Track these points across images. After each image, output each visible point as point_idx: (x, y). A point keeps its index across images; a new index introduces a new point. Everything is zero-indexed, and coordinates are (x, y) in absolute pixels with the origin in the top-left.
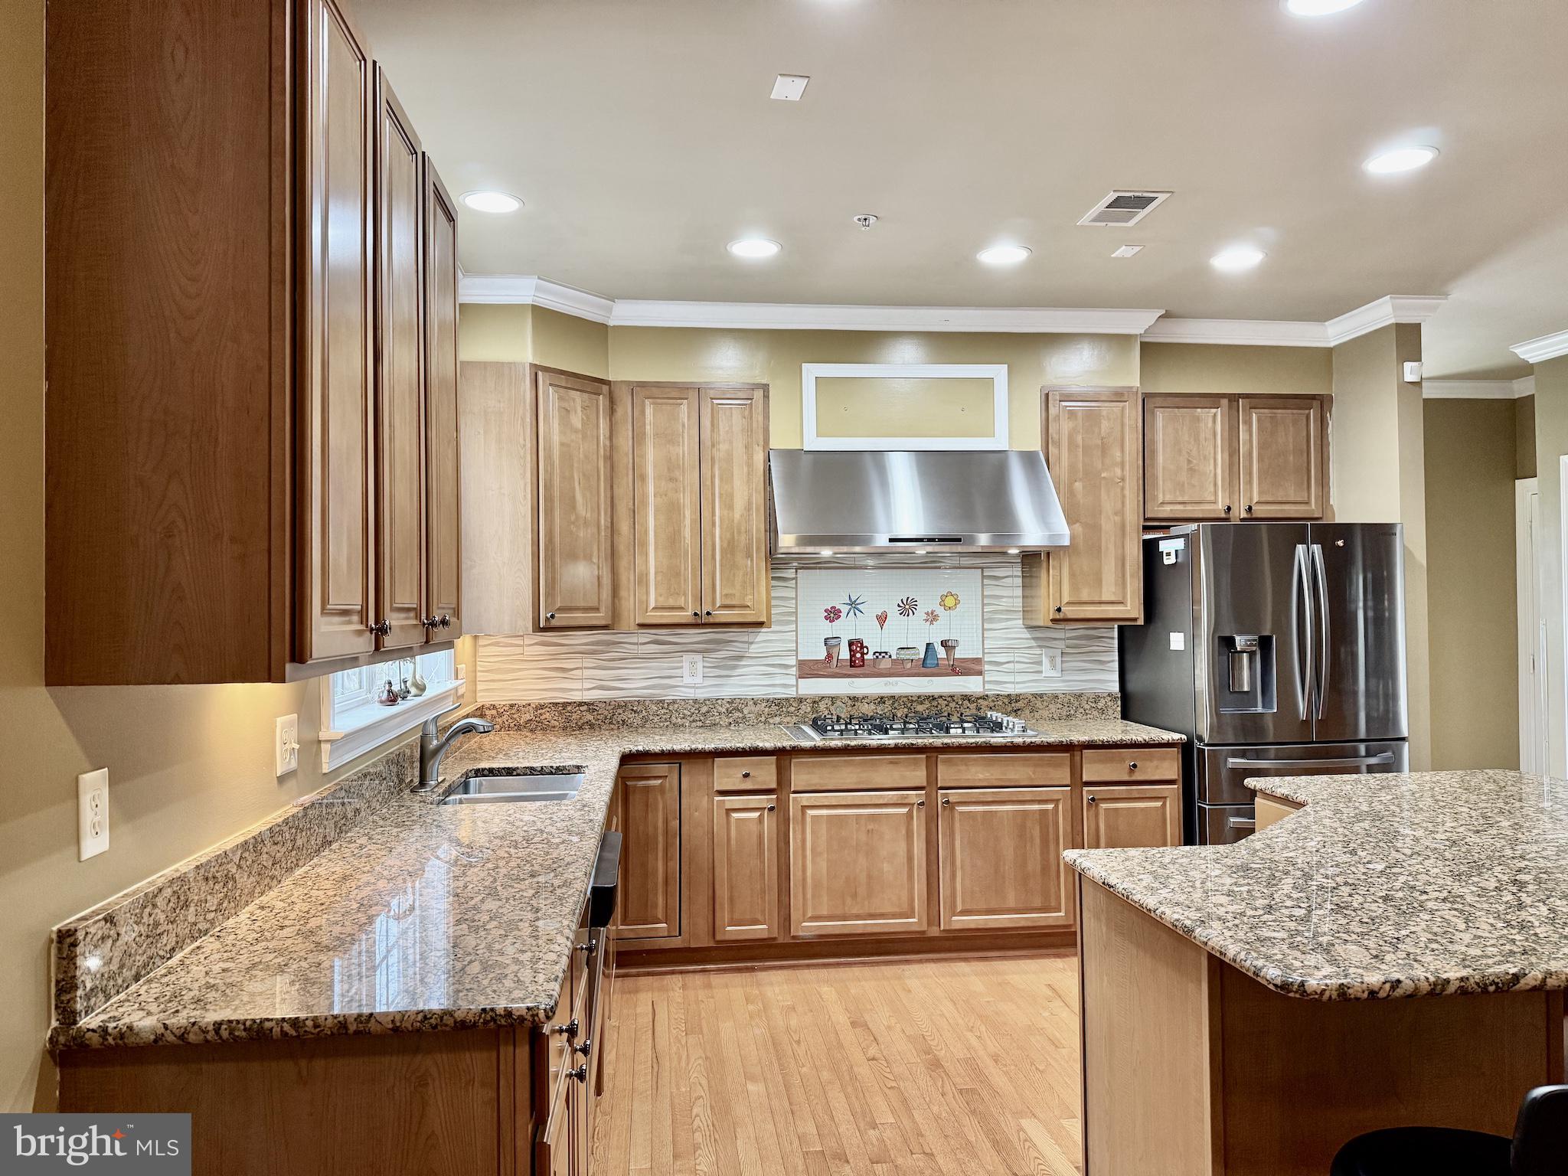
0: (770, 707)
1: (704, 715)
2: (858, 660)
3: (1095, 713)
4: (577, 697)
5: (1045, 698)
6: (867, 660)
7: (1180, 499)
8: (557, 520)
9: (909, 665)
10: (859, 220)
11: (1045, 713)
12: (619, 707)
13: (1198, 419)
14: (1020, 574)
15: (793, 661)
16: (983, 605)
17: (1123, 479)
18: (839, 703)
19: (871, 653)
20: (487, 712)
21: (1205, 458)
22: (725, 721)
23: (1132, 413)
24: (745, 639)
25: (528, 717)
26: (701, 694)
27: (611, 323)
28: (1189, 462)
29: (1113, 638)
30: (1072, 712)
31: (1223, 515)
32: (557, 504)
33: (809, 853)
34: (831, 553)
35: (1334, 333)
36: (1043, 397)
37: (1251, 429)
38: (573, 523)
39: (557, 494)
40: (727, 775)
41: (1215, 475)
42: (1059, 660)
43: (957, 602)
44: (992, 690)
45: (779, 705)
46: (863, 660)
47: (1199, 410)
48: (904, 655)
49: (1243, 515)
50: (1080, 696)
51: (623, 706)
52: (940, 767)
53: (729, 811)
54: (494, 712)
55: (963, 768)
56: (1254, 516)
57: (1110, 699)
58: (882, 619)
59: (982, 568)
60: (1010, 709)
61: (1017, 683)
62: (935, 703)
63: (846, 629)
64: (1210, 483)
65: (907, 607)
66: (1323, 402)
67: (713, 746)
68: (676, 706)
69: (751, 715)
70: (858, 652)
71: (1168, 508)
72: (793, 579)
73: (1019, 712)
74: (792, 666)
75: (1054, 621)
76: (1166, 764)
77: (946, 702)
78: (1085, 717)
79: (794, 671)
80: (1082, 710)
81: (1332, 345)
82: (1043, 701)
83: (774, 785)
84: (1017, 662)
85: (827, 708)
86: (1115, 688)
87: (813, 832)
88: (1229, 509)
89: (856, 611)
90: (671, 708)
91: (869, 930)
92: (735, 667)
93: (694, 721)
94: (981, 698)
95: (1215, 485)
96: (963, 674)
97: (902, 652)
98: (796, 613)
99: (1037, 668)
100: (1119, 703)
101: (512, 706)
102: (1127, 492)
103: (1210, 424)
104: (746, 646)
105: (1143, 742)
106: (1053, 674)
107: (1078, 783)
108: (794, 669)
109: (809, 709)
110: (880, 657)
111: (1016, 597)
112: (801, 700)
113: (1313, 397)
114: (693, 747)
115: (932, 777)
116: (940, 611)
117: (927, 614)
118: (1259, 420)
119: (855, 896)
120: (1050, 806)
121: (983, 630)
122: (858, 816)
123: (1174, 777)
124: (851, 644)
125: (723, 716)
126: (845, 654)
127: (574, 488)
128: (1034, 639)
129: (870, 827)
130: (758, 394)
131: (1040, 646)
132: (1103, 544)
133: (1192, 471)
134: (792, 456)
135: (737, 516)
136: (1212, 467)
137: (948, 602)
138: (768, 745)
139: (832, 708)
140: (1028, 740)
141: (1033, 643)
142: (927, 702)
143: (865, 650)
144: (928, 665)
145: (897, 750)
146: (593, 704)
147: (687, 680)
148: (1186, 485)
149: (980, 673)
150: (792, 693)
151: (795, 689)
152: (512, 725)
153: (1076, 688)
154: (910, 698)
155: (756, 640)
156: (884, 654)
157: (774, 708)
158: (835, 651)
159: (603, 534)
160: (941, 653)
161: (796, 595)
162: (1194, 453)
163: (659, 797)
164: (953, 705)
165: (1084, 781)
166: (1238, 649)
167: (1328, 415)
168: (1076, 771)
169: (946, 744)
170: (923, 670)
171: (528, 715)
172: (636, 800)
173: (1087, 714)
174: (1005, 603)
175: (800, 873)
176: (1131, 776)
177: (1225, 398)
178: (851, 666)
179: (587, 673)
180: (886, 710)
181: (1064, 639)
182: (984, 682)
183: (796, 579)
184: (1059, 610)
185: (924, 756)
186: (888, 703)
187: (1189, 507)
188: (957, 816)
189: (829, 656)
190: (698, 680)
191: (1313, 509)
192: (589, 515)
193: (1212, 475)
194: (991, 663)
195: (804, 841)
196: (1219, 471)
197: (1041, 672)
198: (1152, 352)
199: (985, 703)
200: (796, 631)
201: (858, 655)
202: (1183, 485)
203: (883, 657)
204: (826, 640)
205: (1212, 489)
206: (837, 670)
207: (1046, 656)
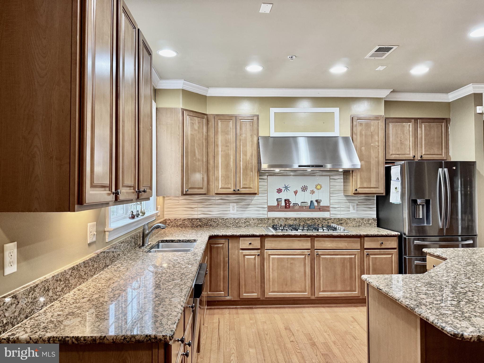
0: (258, 221)
1: (237, 223)
3: (368, 225)
4: (196, 217)
5: (351, 220)
6: (291, 206)
7: (398, 153)
8: (190, 159)
9: (305, 208)
10: (290, 57)
11: (351, 225)
13: (404, 126)
14: (343, 178)
15: (266, 206)
16: (330, 188)
17: (378, 146)
18: (281, 220)
19: (292, 204)
20: (167, 221)
21: (406, 139)
22: (243, 225)
23: (382, 124)
24: (251, 199)
25: (180, 223)
26: (236, 217)
27: (208, 95)
28: (401, 141)
29: (374, 200)
30: (360, 224)
31: (412, 159)
32: (189, 154)
33: (271, 270)
34: (279, 170)
35: (451, 97)
36: (351, 119)
37: (422, 130)
38: (194, 160)
39: (189, 151)
40: (244, 243)
41: (410, 145)
42: (356, 207)
43: (321, 187)
44: (333, 216)
45: (261, 221)
46: (289, 206)
47: (404, 123)
48: (304, 204)
49: (419, 159)
50: (363, 219)
51: (211, 220)
52: (315, 242)
53: (244, 255)
54: (170, 221)
55: (323, 243)
56: (423, 159)
57: (373, 220)
58: (296, 193)
59: (330, 176)
60: (339, 223)
61: (342, 214)
62: (313, 221)
63: (284, 196)
64: (408, 148)
65: (304, 189)
66: (447, 121)
67: (239, 234)
68: (228, 220)
69: (252, 224)
71: (394, 156)
72: (266, 179)
73: (342, 224)
74: (266, 208)
75: (354, 194)
76: (393, 243)
77: (317, 220)
78: (364, 226)
79: (266, 209)
80: (364, 224)
81: (450, 101)
83: (259, 247)
84: (342, 207)
85: (277, 222)
86: (375, 216)
87: (272, 263)
88: (414, 156)
89: (287, 190)
90: (226, 221)
91: (291, 296)
92: (247, 208)
93: (233, 225)
94: (329, 219)
95: (410, 148)
96: (323, 211)
97: (303, 203)
98: (267, 190)
99: (348, 209)
100: (376, 221)
101: (175, 219)
102: (380, 151)
103: (408, 128)
104: (251, 201)
105: (385, 235)
106: (354, 211)
107: (363, 248)
108: (267, 209)
109: (271, 222)
110: (295, 205)
111: (341, 186)
112: (268, 219)
113: (444, 119)
114: (233, 234)
115: (313, 245)
116: (315, 190)
117: (311, 191)
118: (425, 127)
119: (286, 285)
120: (353, 256)
121: (330, 196)
122: (288, 258)
123: (396, 247)
124: (285, 200)
126: (283, 204)
127: (195, 149)
129: (292, 262)
130: (255, 118)
131: (349, 202)
132: (372, 168)
133: (402, 143)
134: (266, 138)
135: (248, 158)
136: (408, 142)
137: (318, 187)
138: (258, 234)
140: (346, 234)
141: (347, 201)
142: (311, 220)
143: (290, 203)
144: (311, 207)
145: (301, 236)
146: (201, 219)
147: (232, 212)
148: (400, 148)
149: (329, 211)
150: (266, 216)
151: (267, 215)
152: (175, 225)
153: (362, 216)
154: (305, 219)
155: (254, 199)
157: (260, 221)
158: (280, 203)
159: (204, 164)
160: (316, 204)
161: (267, 184)
162: (403, 137)
163: (222, 250)
164: (319, 221)
165: (365, 248)
166: (418, 204)
167: (449, 125)
168: (362, 245)
169: (317, 235)
170: (309, 210)
172: (214, 251)
173: (365, 225)
174: (337, 188)
175: (268, 277)
176: (381, 247)
177: (413, 119)
178: (285, 208)
179: (199, 209)
180: (297, 223)
181: (358, 200)
182: (330, 214)
183: (267, 179)
184: (356, 190)
185: (310, 238)
186: (298, 220)
187: (401, 156)
188: (321, 259)
189: (278, 204)
191: (443, 156)
192: (200, 158)
193: (409, 145)
194: (332, 208)
195: (269, 266)
196: (411, 144)
197: (350, 211)
198: (388, 104)
199: (331, 221)
200: (267, 196)
201: (288, 204)
202: (399, 148)
203: (296, 205)
204: (277, 199)
205: (408, 150)
206: (281, 209)
207: (351, 205)
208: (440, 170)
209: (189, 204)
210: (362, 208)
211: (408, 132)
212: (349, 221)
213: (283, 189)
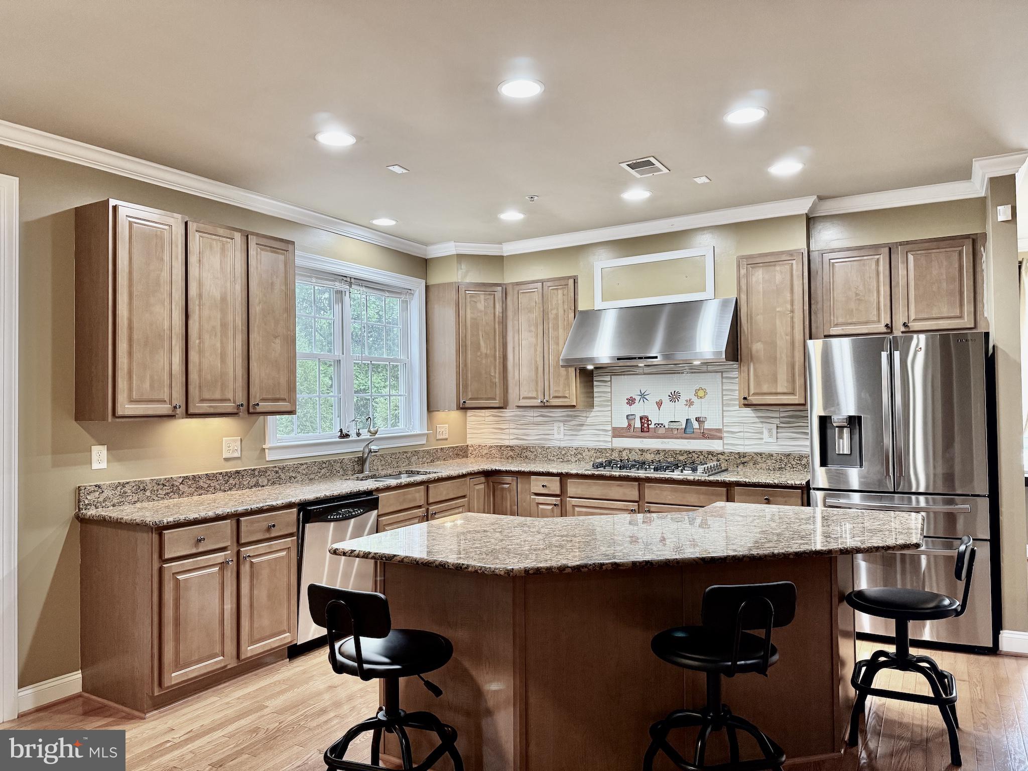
0: (596, 453)
1: (563, 455)
2: (646, 428)
3: (799, 467)
4: (507, 443)
5: (764, 456)
6: (651, 428)
7: (850, 321)
8: (469, 356)
9: (676, 432)
11: (764, 466)
12: (524, 449)
15: (609, 428)
16: (723, 395)
17: (792, 311)
18: (633, 453)
19: (653, 424)
20: (470, 448)
21: (869, 290)
22: (574, 459)
24: (584, 415)
25: (485, 452)
26: (563, 444)
28: (857, 294)
30: (783, 466)
32: (469, 348)
38: (479, 357)
39: (469, 343)
40: (536, 485)
41: (879, 302)
42: (774, 431)
43: (706, 393)
44: (728, 449)
46: (649, 428)
48: (674, 426)
49: (903, 329)
50: (789, 455)
51: (526, 448)
52: (645, 490)
53: (538, 504)
54: (472, 448)
56: (911, 330)
58: (659, 404)
59: (722, 372)
60: (739, 462)
61: (746, 445)
62: (690, 456)
63: (639, 410)
64: (874, 309)
65: (674, 397)
66: (976, 240)
67: (529, 469)
68: (550, 450)
69: (587, 457)
70: (646, 423)
72: (609, 381)
73: (746, 464)
74: (609, 431)
77: (697, 455)
78: (792, 470)
79: (610, 433)
80: (790, 466)
82: (762, 458)
83: (558, 492)
84: (747, 432)
85: (627, 455)
89: (645, 400)
90: (548, 451)
92: (580, 430)
93: (558, 458)
94: (720, 454)
95: (879, 309)
96: (709, 438)
97: (672, 424)
98: (612, 400)
99: (759, 436)
101: (479, 446)
103: (874, 267)
104: (585, 418)
105: (774, 484)
106: (771, 440)
108: (610, 432)
109: (617, 455)
110: (658, 426)
112: (612, 450)
113: (966, 237)
114: (520, 469)
115: (641, 495)
116: (694, 399)
117: (687, 401)
118: (916, 260)
121: (723, 411)
124: (641, 418)
125: (573, 456)
126: (638, 424)
127: (479, 339)
128: (758, 417)
130: (571, 282)
131: (762, 422)
132: (778, 355)
133: (859, 300)
136: (876, 297)
137: (700, 393)
138: (555, 471)
139: (630, 455)
141: (757, 420)
142: (685, 455)
143: (650, 422)
144: (687, 431)
146: (512, 447)
147: (556, 436)
148: (854, 311)
149: (721, 438)
150: (609, 446)
151: (611, 443)
152: (480, 455)
153: (787, 450)
154: (675, 452)
155: (591, 415)
156: (660, 425)
157: (600, 454)
158: (632, 423)
160: (696, 425)
161: (612, 390)
162: (861, 287)
163: (508, 494)
164: (702, 457)
170: (684, 435)
171: (486, 451)
172: (498, 493)
173: (793, 468)
177: (886, 246)
178: (642, 431)
179: (511, 431)
180: (661, 458)
181: (779, 418)
182: (724, 444)
183: (612, 381)
184: (747, 398)
185: (637, 483)
186: (662, 454)
189: (629, 425)
190: (561, 436)
191: (966, 321)
192: (488, 352)
193: (876, 301)
194: (728, 432)
196: (882, 299)
199: (723, 457)
200: (611, 411)
201: (646, 425)
202: (852, 311)
203: (660, 427)
204: (627, 416)
205: (875, 312)
206: (634, 434)
207: (765, 428)
208: (884, 355)
209: (497, 422)
210: (784, 434)
211: (874, 275)
212: (759, 459)
213: (638, 398)
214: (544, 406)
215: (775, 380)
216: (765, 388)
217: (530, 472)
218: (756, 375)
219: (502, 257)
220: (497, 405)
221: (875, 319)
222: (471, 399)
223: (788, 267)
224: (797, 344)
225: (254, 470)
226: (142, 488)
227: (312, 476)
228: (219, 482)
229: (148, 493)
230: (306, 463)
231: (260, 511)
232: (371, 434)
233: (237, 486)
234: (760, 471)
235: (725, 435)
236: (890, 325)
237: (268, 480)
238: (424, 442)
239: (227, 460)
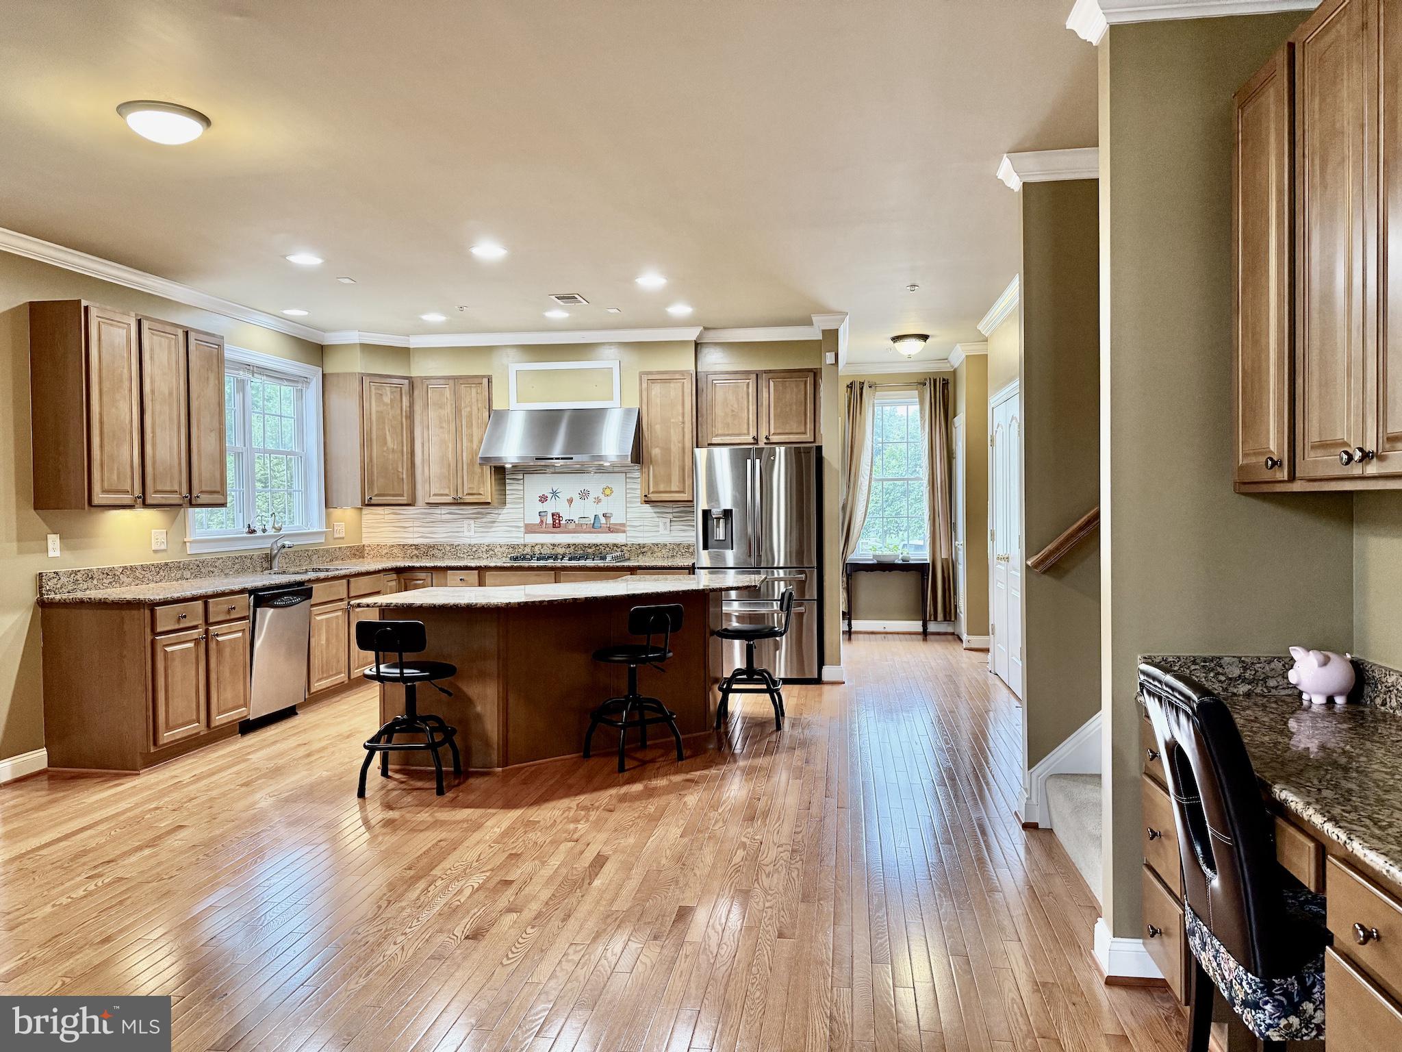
2: (557, 523)
3: (689, 555)
4: (410, 542)
5: (659, 546)
6: (562, 524)
7: (727, 433)
8: (376, 451)
9: (585, 527)
11: (659, 554)
12: (431, 547)
13: (738, 386)
15: (522, 524)
16: (627, 493)
17: (683, 423)
18: (545, 547)
19: (564, 520)
20: (366, 548)
21: (743, 408)
23: (688, 385)
24: (497, 512)
25: (386, 551)
26: (473, 542)
27: (412, 347)
30: (674, 553)
31: (753, 442)
32: (374, 442)
37: (770, 391)
38: (384, 451)
39: (374, 437)
40: (453, 579)
41: (748, 418)
42: (668, 524)
43: (612, 492)
44: (630, 541)
46: (560, 524)
47: (738, 381)
48: (583, 521)
49: (766, 441)
50: (679, 545)
51: (433, 547)
54: (370, 548)
56: (771, 442)
58: (570, 501)
59: (626, 473)
60: (639, 551)
61: (645, 537)
62: (598, 548)
63: (550, 507)
64: (745, 423)
65: (584, 494)
66: (815, 374)
68: (460, 547)
70: (556, 519)
71: (722, 437)
73: (645, 554)
74: (522, 527)
75: (645, 502)
77: (604, 546)
79: (523, 529)
80: (680, 553)
84: (646, 526)
85: (539, 549)
89: (556, 497)
90: (457, 548)
92: (492, 527)
93: (468, 555)
94: (623, 545)
95: (748, 424)
96: (615, 532)
97: (581, 519)
98: (523, 498)
99: (656, 529)
101: (378, 545)
102: (685, 430)
103: (745, 388)
104: (497, 515)
106: (665, 532)
109: (530, 549)
110: (569, 522)
112: (525, 545)
113: (808, 370)
114: (436, 565)
116: (602, 496)
117: (595, 498)
118: (776, 386)
121: (627, 507)
124: (553, 515)
125: (484, 553)
126: (550, 521)
127: (385, 434)
128: (655, 512)
130: (485, 381)
131: (658, 517)
132: (672, 461)
133: (736, 415)
135: (475, 447)
136: (746, 414)
137: (608, 492)
139: (542, 550)
141: (655, 515)
142: (594, 547)
143: (561, 519)
144: (594, 527)
146: (418, 545)
147: (466, 534)
148: (730, 425)
149: (624, 532)
150: (521, 541)
151: (523, 539)
153: (678, 540)
154: (584, 545)
155: (503, 512)
157: (511, 549)
158: (545, 518)
159: (405, 457)
161: (523, 488)
164: (608, 549)
167: (820, 381)
170: (593, 530)
173: (684, 556)
174: (636, 493)
177: (755, 373)
178: (554, 527)
179: (415, 529)
180: (570, 552)
181: (673, 513)
182: (627, 537)
183: (523, 479)
184: (645, 496)
186: (572, 548)
189: (542, 521)
190: (472, 533)
191: (808, 437)
192: (395, 447)
193: (746, 418)
194: (630, 526)
196: (751, 416)
197: (658, 531)
199: (626, 548)
200: (524, 508)
201: (557, 521)
203: (571, 522)
204: (540, 513)
205: (746, 426)
206: (546, 530)
207: (661, 522)
208: (749, 461)
209: (399, 520)
210: (677, 527)
211: (745, 396)
212: (656, 549)
213: (550, 496)
214: (457, 503)
215: (669, 481)
216: (662, 488)
217: (447, 566)
218: (654, 476)
219: (408, 349)
220: (406, 502)
221: (746, 432)
222: (376, 495)
223: (680, 385)
224: (686, 450)
225: (180, 562)
226: (90, 576)
227: (227, 571)
228: (152, 573)
229: (95, 582)
230: (222, 558)
231: (223, 594)
232: (275, 530)
233: (166, 577)
234: (657, 559)
235: (628, 528)
236: (756, 437)
237: (192, 574)
238: (323, 541)
239: (156, 551)
